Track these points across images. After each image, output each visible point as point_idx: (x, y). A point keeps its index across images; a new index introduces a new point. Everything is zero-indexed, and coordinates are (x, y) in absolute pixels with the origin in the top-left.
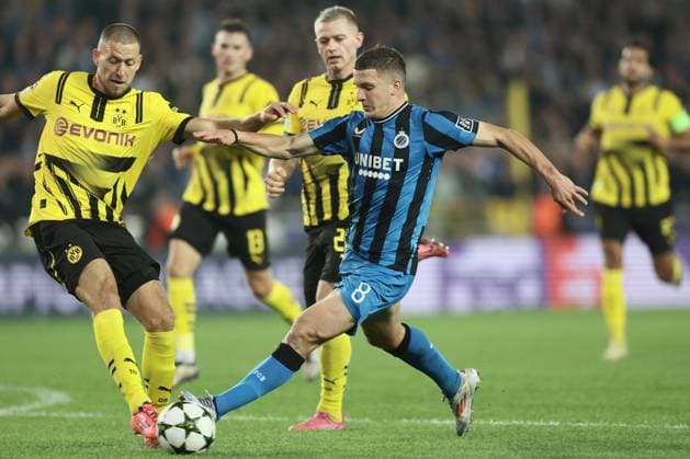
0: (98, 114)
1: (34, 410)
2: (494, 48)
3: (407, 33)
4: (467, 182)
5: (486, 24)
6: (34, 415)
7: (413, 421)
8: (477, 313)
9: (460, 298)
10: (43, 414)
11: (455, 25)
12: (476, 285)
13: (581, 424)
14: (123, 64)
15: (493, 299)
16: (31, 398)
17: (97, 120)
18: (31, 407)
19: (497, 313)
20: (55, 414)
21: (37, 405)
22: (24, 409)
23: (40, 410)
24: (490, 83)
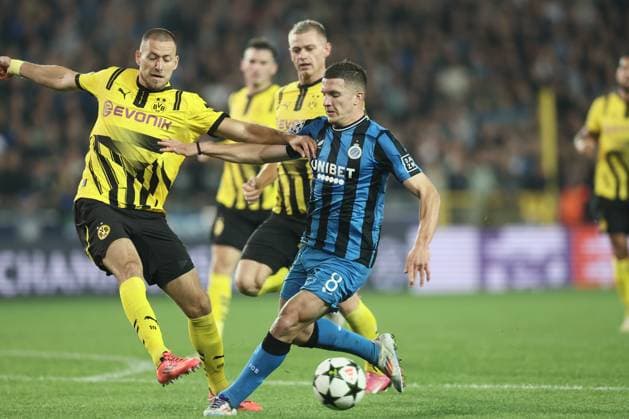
0: (140, 101)
1: (125, 377)
2: (526, 60)
3: (450, 47)
4: (501, 176)
5: (519, 39)
6: (125, 380)
7: (455, 386)
8: (511, 290)
9: (496, 278)
10: (133, 380)
11: (493, 40)
12: (510, 267)
13: (601, 388)
14: (161, 59)
15: (525, 279)
16: (121, 366)
17: (139, 106)
18: (121, 374)
19: (528, 291)
20: (143, 380)
21: (128, 372)
22: (116, 376)
23: (130, 377)
24: (523, 92)
